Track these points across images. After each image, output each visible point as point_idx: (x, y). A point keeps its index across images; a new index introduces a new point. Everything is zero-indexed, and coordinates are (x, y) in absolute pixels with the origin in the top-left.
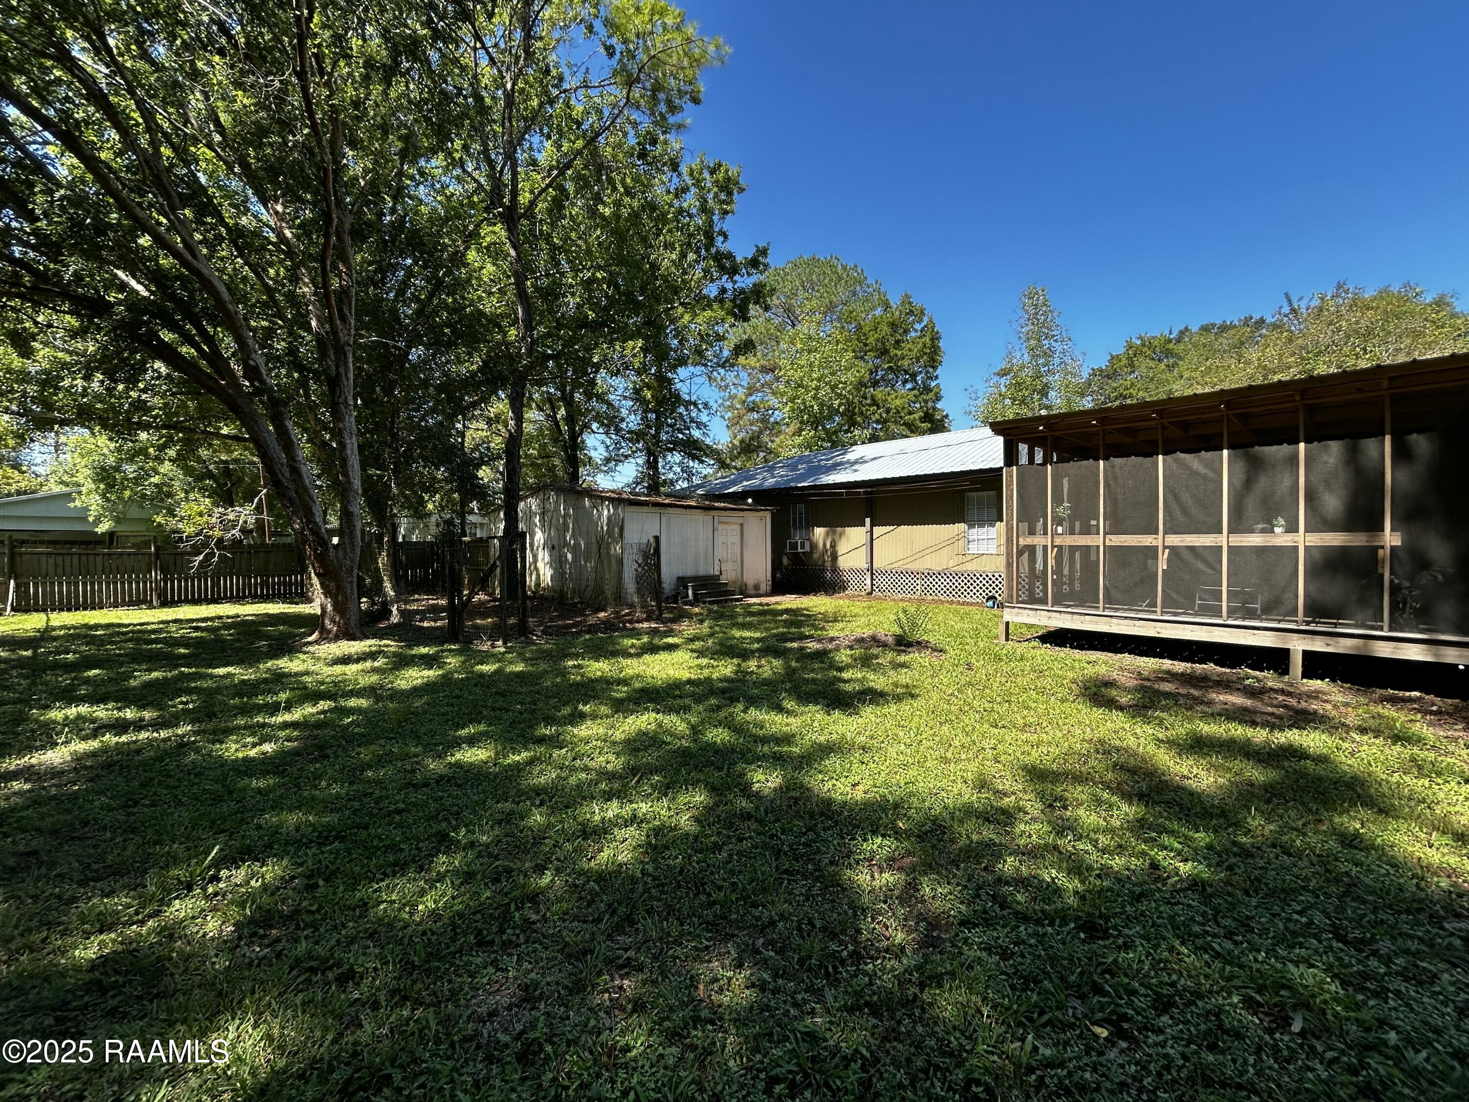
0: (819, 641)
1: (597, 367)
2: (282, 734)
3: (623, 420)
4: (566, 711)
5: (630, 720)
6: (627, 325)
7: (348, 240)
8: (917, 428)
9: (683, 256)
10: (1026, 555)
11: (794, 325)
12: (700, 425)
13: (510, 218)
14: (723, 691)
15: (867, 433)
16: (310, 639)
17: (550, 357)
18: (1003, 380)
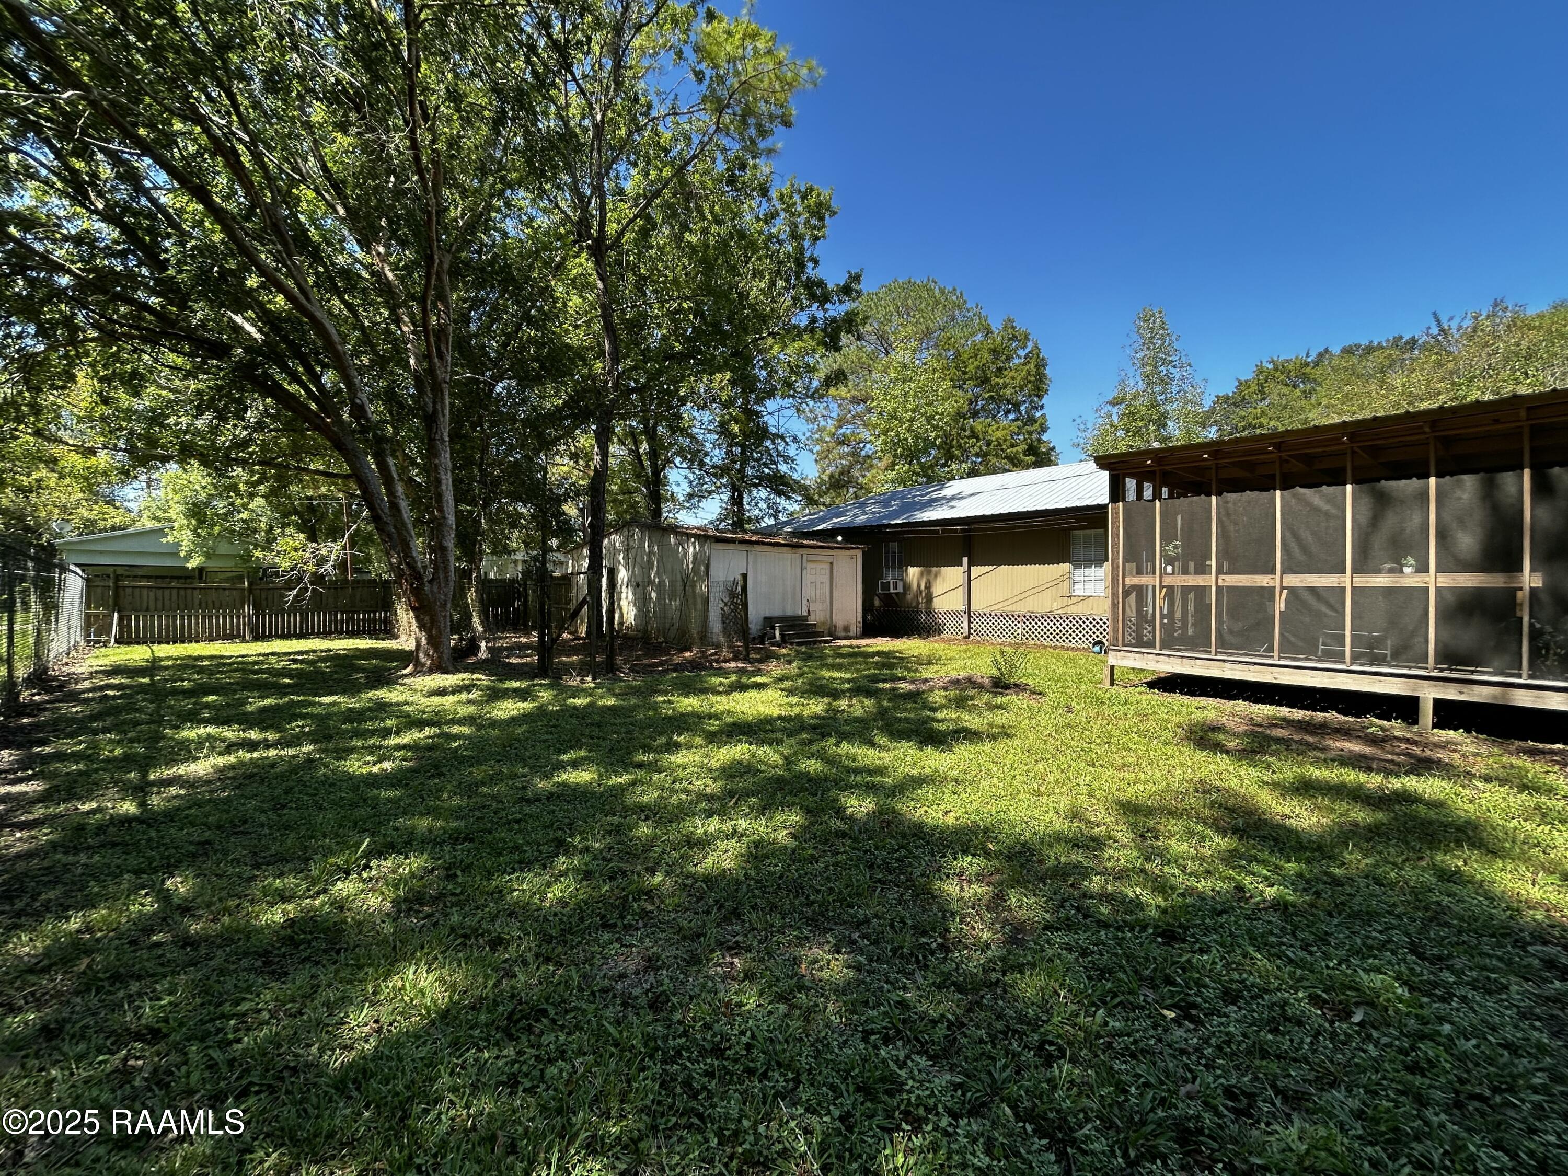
0: (913, 681)
1: (683, 401)
2: (397, 754)
3: (706, 454)
4: (662, 740)
5: (724, 750)
6: (714, 357)
7: (446, 278)
8: (1020, 462)
9: (773, 284)
10: (1133, 595)
11: (887, 353)
12: (787, 459)
13: (598, 251)
14: (814, 728)
15: (966, 467)
16: (405, 672)
17: (634, 390)
18: (1115, 410)
